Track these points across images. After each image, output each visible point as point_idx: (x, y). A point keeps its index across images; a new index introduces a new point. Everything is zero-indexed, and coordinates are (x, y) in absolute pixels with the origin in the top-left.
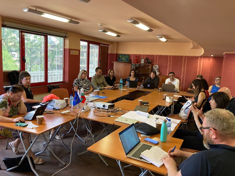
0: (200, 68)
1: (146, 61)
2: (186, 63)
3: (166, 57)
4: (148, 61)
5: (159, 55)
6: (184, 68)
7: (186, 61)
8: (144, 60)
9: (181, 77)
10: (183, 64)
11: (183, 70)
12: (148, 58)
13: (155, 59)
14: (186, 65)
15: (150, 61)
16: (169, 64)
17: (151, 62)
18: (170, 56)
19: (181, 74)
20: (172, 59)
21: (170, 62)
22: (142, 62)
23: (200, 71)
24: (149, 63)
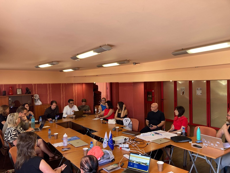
0: (75, 93)
2: (64, 89)
3: (45, 85)
5: (37, 84)
6: (63, 95)
7: (63, 88)
8: (20, 90)
9: (61, 102)
10: (61, 91)
11: (62, 96)
13: (33, 88)
14: (64, 91)
15: (30, 91)
16: (48, 92)
18: (49, 84)
19: (61, 100)
20: (51, 87)
21: (50, 90)
22: (19, 92)
23: (75, 96)
24: (29, 93)
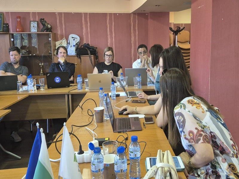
1: (42, 26)
4: (44, 25)
5: (64, 13)
8: (36, 25)
10: (109, 30)
12: (43, 19)
13: (58, 21)
15: (49, 26)
17: (51, 28)
18: (86, 14)
20: (88, 19)
24: (48, 30)
